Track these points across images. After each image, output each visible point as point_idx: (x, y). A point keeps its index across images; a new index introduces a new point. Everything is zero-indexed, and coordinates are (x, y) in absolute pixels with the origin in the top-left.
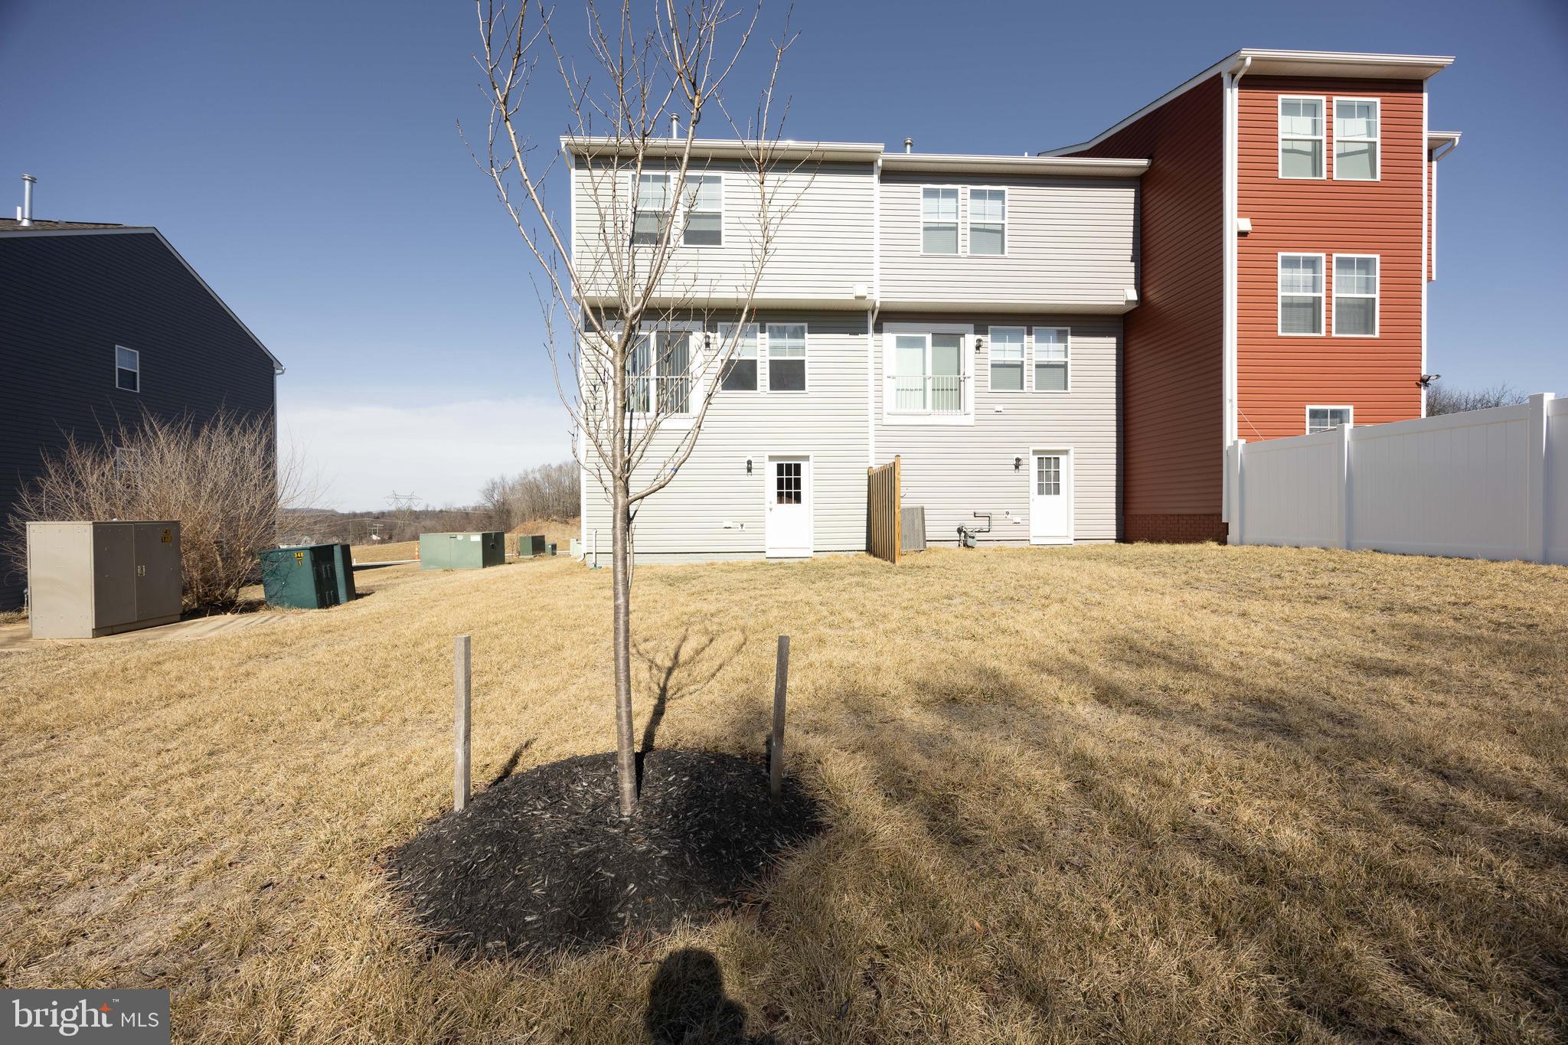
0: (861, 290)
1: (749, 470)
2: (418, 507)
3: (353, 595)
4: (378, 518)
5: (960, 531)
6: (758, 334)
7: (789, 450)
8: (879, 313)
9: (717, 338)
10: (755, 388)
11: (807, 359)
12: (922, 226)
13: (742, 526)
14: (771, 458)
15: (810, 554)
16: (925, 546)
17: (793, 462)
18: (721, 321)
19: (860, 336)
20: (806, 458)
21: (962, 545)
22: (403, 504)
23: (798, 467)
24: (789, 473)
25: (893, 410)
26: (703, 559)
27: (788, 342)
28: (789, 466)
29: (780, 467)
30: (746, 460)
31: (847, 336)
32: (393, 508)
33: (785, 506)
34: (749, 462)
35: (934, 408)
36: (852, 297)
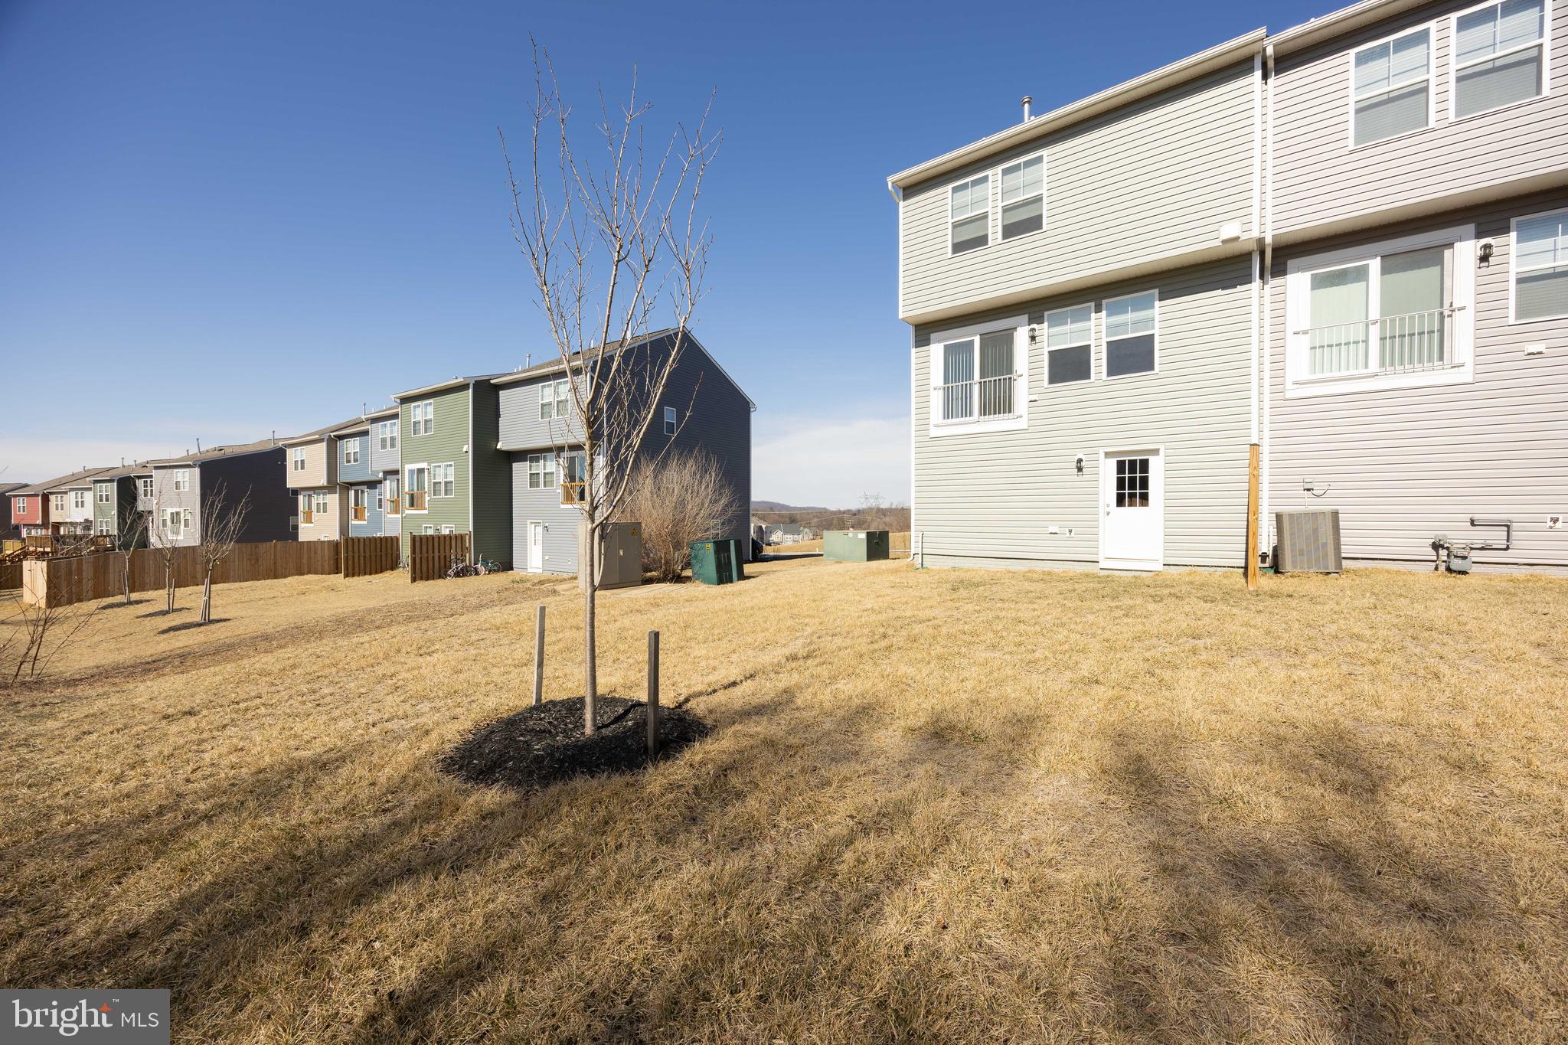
0: (1230, 230)
1: (1080, 469)
2: (884, 505)
3: (742, 577)
4: (855, 514)
5: (1436, 546)
6: (1093, 315)
7: (1131, 444)
8: (1275, 250)
9: (1043, 329)
10: (1088, 377)
11: (1156, 332)
12: (1352, 108)
13: (1070, 532)
14: (1108, 455)
15: (1159, 567)
16: (1339, 566)
17: (1138, 458)
18: (1047, 310)
19: (1239, 288)
20: (1156, 452)
21: (1442, 567)
22: (872, 503)
23: (1145, 465)
24: (1132, 470)
25: (1305, 375)
26: (1002, 565)
27: (1130, 316)
28: (1132, 463)
29: (1121, 466)
30: (1076, 458)
31: (1220, 292)
32: (864, 506)
33: (1126, 510)
34: (1080, 461)
35: (1382, 364)
36: (1217, 243)
